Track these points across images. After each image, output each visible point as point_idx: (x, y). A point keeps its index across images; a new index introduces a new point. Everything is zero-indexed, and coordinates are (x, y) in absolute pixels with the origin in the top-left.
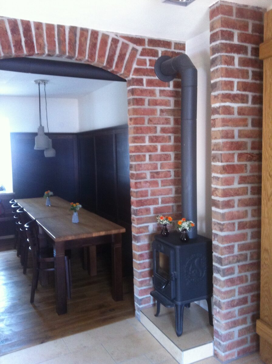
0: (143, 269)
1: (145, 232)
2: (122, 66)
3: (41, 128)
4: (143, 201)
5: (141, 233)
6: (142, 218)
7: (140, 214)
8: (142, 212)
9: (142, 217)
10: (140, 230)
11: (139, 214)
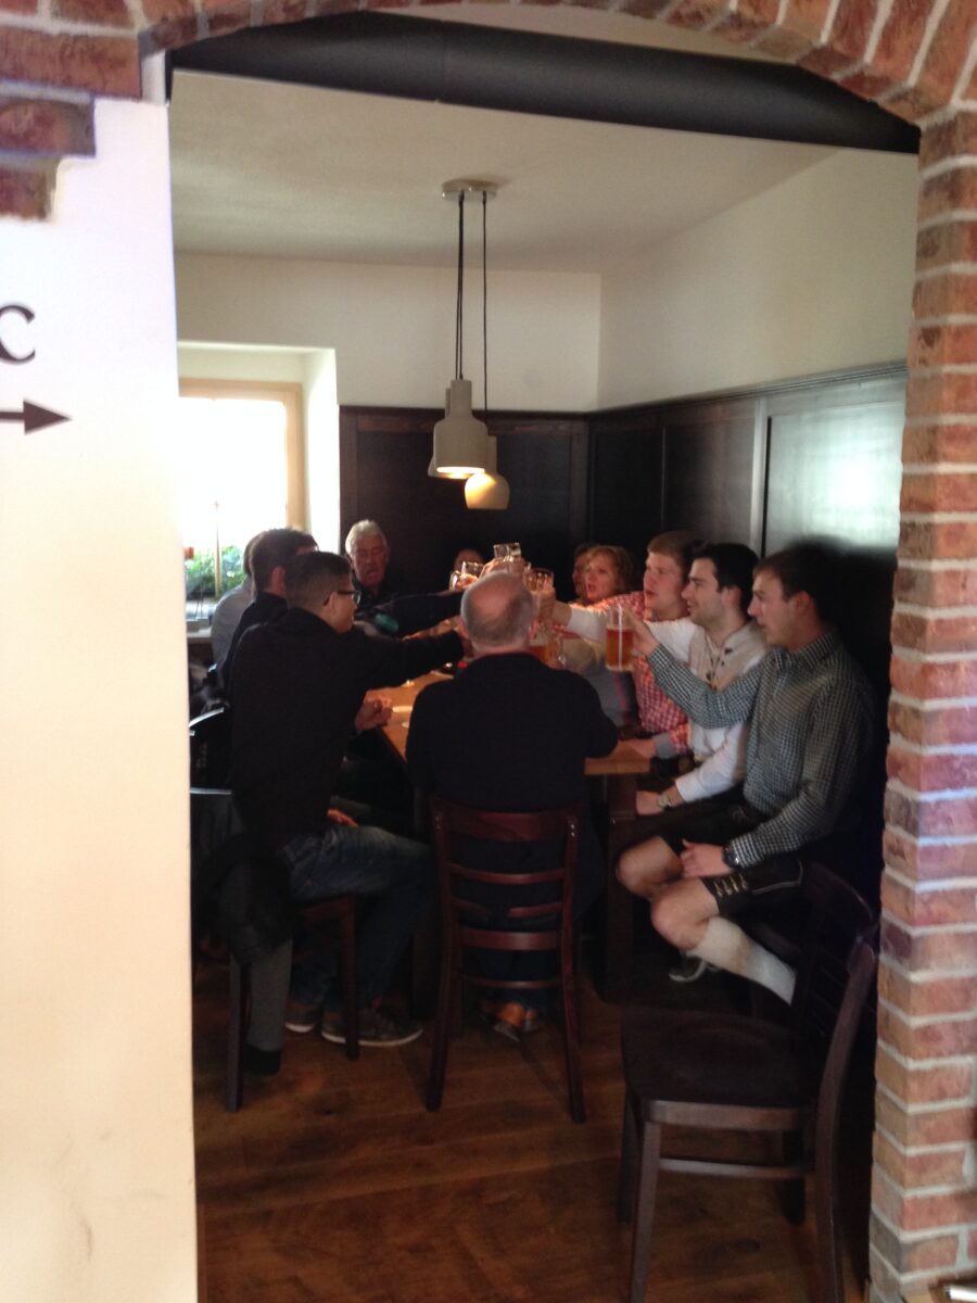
0: (933, 1099)
1: (954, 922)
2: (914, 49)
3: (461, 386)
4: (957, 764)
5: (938, 921)
6: (945, 848)
7: (941, 826)
8: (948, 820)
9: (949, 841)
10: (935, 907)
11: (934, 824)
